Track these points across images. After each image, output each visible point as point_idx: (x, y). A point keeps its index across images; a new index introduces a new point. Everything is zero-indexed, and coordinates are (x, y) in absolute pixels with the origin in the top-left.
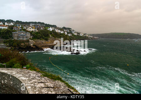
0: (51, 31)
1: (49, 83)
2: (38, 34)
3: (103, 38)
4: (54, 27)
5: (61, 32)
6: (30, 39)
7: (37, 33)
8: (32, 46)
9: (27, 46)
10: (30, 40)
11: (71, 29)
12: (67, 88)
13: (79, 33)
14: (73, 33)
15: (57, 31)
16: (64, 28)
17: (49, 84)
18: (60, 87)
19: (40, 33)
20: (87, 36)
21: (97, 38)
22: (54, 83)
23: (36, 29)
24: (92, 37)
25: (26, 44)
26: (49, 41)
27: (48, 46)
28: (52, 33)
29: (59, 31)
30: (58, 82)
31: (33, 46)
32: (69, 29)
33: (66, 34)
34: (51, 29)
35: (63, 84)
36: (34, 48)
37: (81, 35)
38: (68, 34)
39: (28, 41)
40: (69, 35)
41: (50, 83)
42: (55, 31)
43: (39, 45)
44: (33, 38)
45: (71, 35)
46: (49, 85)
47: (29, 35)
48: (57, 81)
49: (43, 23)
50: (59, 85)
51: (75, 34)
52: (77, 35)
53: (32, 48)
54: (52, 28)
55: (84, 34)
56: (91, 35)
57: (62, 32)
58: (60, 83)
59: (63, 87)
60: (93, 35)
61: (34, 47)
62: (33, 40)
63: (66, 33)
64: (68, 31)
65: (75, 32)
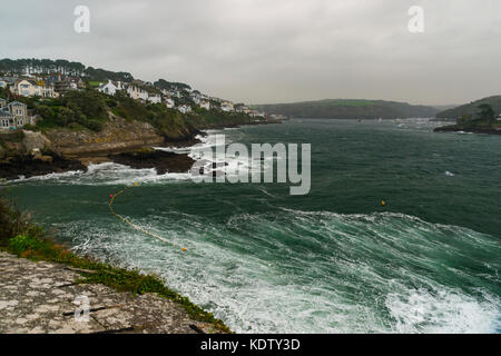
0: (111, 97)
1: (110, 312)
2: (61, 108)
3: (300, 117)
4: (124, 80)
5: (151, 98)
6: (27, 127)
7: (56, 102)
8: (39, 156)
9: (16, 156)
10: (25, 131)
11: (188, 87)
12: (187, 321)
13: (216, 103)
14: (198, 102)
15: (134, 94)
16: (162, 84)
17: (113, 315)
18: (160, 323)
19: (69, 103)
20: (246, 112)
21: (280, 117)
22: (132, 305)
23: (51, 90)
24: (262, 115)
25: (12, 147)
26: (107, 133)
27: (103, 151)
28: (115, 105)
29: (144, 96)
30: (148, 299)
31: (43, 152)
32: (181, 86)
33: (168, 106)
34: (111, 88)
35: (169, 304)
36: (47, 163)
37: (225, 109)
38: (176, 105)
39: (18, 136)
40: (183, 109)
41: (115, 310)
42: (129, 95)
43: (68, 150)
44: (38, 122)
45: (190, 109)
46: (114, 320)
47: (20, 112)
48: (145, 296)
49: (78, 66)
50: (154, 314)
51: (202, 106)
52: (212, 110)
53: (39, 161)
54: (116, 85)
55: (236, 106)
56: (259, 108)
57: (155, 100)
58: (159, 303)
59: (170, 320)
60: (267, 108)
61: (46, 158)
62: (39, 133)
63: (169, 101)
64: (178, 95)
65: (202, 100)
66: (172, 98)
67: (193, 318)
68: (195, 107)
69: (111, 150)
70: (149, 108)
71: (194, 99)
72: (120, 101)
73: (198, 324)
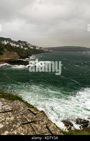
0: (5, 45)
1: (6, 106)
3: (57, 51)
4: (9, 40)
5: (17, 46)
11: (27, 42)
12: (27, 108)
13: (34, 47)
15: (12, 44)
16: (20, 42)
17: (7, 107)
18: (20, 109)
20: (43, 49)
21: (52, 51)
22: (12, 104)
24: (47, 50)
26: (5, 55)
27: (4, 60)
28: (7, 47)
29: (15, 45)
30: (16, 102)
32: (25, 42)
33: (21, 48)
34: (5, 43)
35: (22, 103)
37: (37, 49)
38: (24, 47)
40: (25, 49)
41: (7, 106)
42: (10, 45)
45: (27, 49)
46: (7, 108)
48: (15, 101)
50: (18, 106)
51: (31, 48)
52: (33, 49)
54: (7, 42)
55: (40, 48)
56: (46, 48)
57: (18, 46)
58: (20, 103)
59: (22, 108)
60: (48, 48)
63: (22, 46)
64: (24, 45)
65: (31, 46)
66: (22, 45)
67: (28, 107)
68: (29, 48)
69: (6, 60)
70: (16, 48)
71: (28, 46)
72: (8, 46)
73: (30, 109)
